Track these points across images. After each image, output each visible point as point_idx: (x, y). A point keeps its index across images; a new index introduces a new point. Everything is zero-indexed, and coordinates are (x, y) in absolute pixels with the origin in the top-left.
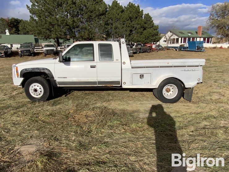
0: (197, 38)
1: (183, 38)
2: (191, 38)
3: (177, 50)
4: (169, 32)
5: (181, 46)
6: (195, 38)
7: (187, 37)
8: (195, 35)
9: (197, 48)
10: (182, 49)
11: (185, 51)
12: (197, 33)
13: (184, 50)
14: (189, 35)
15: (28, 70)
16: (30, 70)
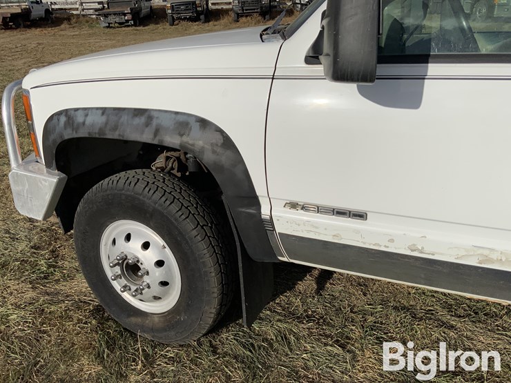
15: (84, 123)
16: (93, 125)
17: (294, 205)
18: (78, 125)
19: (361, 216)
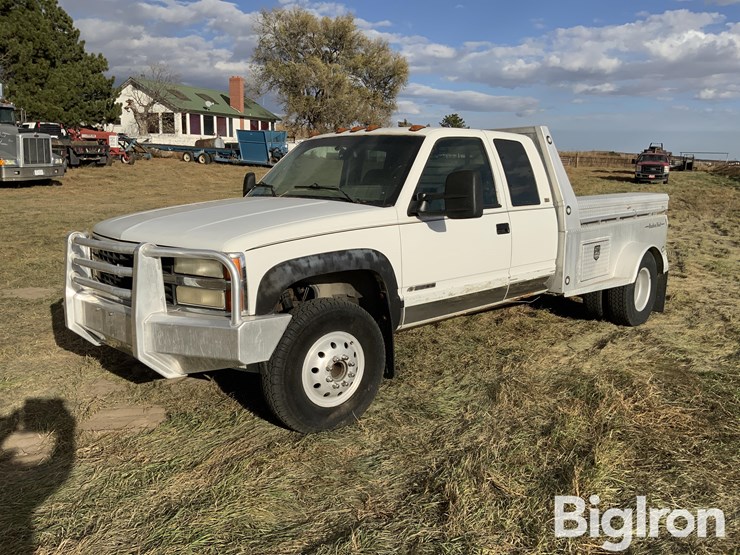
0: (234, 120)
1: (188, 115)
2: (215, 118)
3: (197, 160)
4: (130, 87)
5: (200, 143)
6: (227, 119)
7: (202, 113)
8: (223, 108)
9: (270, 155)
10: (217, 157)
11: (231, 163)
12: (227, 100)
13: (227, 160)
14: (208, 104)
15: (309, 266)
16: (317, 267)
17: (411, 289)
18: (305, 268)
19: (433, 285)
